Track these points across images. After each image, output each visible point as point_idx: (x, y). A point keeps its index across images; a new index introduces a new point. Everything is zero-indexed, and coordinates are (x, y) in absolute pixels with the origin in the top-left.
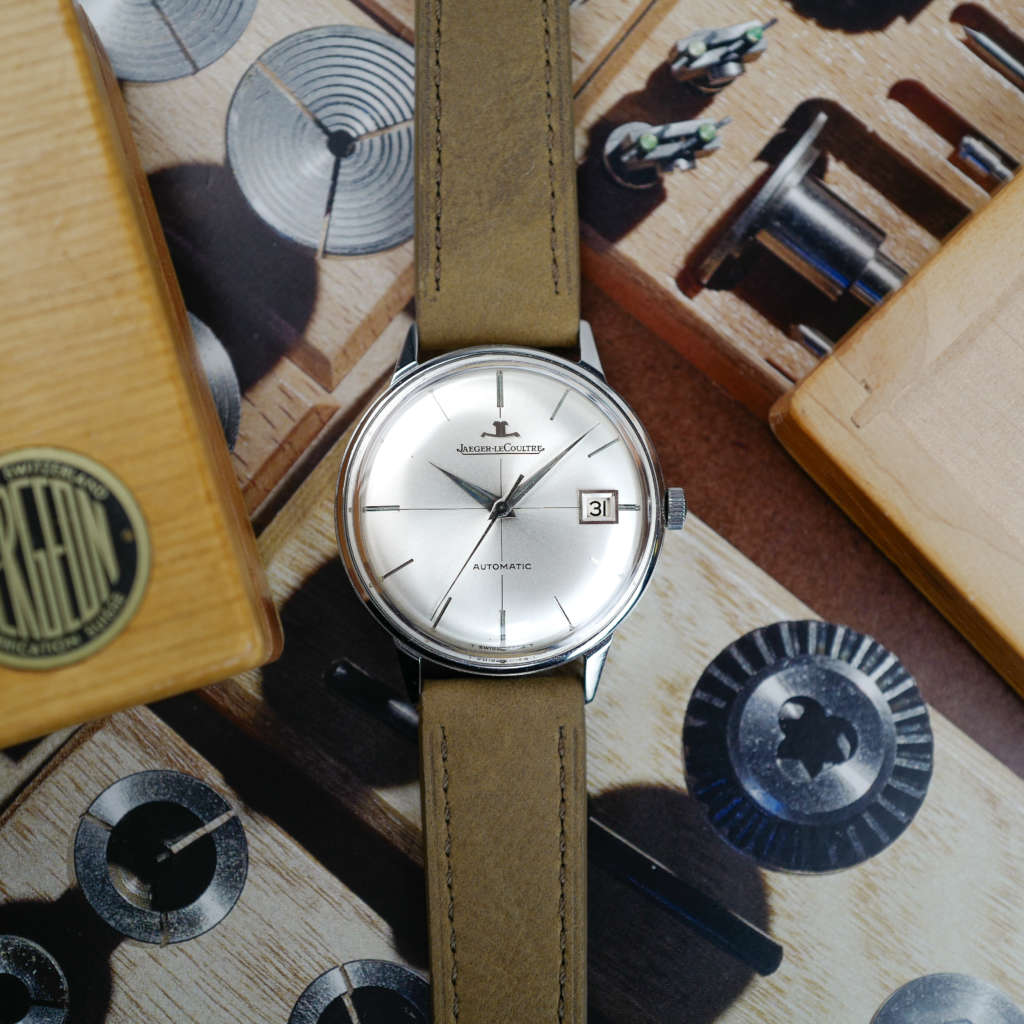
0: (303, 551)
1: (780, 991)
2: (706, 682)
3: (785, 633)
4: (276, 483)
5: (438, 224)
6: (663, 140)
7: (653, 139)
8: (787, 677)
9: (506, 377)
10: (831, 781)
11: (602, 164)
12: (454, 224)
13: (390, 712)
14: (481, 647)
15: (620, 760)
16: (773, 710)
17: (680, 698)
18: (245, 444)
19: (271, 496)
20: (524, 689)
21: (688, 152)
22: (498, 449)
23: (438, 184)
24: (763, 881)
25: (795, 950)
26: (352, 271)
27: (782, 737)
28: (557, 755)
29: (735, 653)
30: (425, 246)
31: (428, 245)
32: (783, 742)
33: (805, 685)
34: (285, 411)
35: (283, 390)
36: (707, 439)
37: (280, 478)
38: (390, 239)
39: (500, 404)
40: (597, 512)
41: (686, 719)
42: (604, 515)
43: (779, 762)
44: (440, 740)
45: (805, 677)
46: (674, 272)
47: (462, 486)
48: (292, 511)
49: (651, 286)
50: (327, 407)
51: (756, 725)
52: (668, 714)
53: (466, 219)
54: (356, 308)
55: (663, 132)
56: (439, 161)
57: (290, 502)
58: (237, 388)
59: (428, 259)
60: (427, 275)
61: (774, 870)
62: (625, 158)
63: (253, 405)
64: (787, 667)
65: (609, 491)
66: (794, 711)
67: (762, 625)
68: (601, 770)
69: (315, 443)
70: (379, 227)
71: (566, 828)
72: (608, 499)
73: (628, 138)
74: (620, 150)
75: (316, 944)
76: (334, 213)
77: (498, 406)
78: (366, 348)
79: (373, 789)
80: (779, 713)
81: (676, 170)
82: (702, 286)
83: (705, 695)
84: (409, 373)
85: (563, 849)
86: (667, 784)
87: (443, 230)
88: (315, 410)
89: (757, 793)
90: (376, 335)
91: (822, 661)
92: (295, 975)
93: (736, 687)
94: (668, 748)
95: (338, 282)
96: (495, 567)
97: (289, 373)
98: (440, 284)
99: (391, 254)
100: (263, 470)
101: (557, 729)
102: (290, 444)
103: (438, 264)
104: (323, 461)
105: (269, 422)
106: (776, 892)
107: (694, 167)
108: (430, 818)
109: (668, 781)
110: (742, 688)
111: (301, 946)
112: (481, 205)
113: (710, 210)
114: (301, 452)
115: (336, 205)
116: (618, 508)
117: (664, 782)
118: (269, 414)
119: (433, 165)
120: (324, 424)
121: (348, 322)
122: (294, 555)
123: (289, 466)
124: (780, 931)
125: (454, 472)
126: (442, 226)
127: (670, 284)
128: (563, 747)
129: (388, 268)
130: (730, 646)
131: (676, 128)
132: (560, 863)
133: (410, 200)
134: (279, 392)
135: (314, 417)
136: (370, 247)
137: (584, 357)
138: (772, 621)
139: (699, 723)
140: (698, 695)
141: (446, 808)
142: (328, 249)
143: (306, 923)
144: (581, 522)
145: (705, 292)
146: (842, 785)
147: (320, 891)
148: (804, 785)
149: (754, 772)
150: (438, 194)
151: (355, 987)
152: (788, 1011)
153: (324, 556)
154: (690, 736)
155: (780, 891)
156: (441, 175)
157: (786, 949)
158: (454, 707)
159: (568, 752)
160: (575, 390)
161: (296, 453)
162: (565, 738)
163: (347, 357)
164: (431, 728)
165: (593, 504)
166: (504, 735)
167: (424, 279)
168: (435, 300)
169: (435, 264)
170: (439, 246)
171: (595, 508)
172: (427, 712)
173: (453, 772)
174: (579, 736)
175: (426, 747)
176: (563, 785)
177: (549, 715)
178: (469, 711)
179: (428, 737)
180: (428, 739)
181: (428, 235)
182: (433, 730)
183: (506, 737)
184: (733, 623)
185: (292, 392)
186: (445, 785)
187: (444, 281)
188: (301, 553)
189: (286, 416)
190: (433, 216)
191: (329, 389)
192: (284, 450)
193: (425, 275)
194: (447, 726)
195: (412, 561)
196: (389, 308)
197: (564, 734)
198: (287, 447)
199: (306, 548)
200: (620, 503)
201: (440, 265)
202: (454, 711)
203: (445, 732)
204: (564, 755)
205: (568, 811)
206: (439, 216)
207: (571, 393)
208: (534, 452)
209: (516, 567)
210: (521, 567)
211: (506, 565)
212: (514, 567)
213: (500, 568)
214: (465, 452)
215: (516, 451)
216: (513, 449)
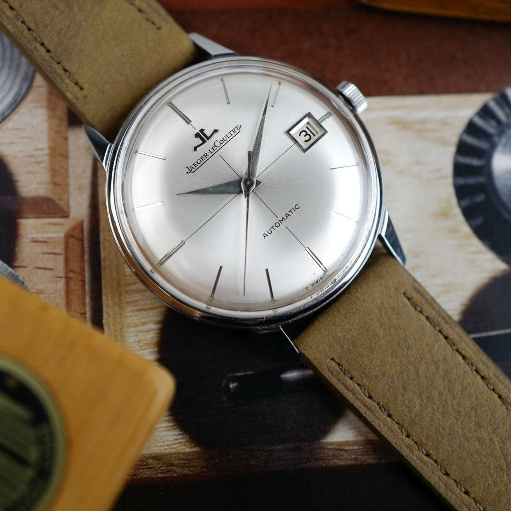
0: (141, 331)
2: (461, 192)
3: (479, 122)
4: (84, 304)
5: (45, 48)
9: (175, 103)
12: (56, 39)
13: (288, 383)
14: (312, 285)
17: (454, 216)
18: (42, 296)
19: (88, 315)
20: (360, 291)
22: (212, 150)
23: (23, 22)
26: (14, 129)
28: (417, 313)
30: (49, 69)
31: (51, 66)
34: (49, 254)
35: (35, 241)
37: (84, 298)
38: (20, 88)
39: (188, 121)
40: (308, 137)
41: (470, 225)
42: (314, 135)
44: (338, 368)
47: (211, 193)
48: (111, 312)
50: (74, 228)
52: (456, 231)
54: (37, 149)
56: (11, 8)
57: (105, 308)
58: (6, 266)
59: (59, 75)
60: (67, 85)
63: (25, 267)
65: (305, 117)
68: (449, 301)
69: (87, 257)
70: (7, 87)
71: (463, 352)
72: (308, 123)
77: (188, 123)
78: (67, 170)
79: (322, 441)
83: (467, 200)
84: (111, 154)
85: (474, 368)
86: (494, 275)
87: (52, 50)
88: (69, 236)
90: (65, 156)
93: (480, 180)
94: (475, 253)
95: (11, 143)
96: (277, 225)
97: (30, 228)
98: (81, 85)
99: (30, 97)
100: (68, 302)
101: (403, 297)
102: (71, 271)
103: (68, 74)
104: (103, 263)
105: (45, 269)
108: (376, 423)
109: (494, 272)
112: (62, 12)
114: (83, 269)
116: (318, 124)
117: (492, 275)
118: (41, 265)
119: (9, 13)
120: (82, 240)
121: (40, 162)
122: (137, 339)
123: (84, 285)
125: (198, 187)
126: (50, 46)
128: (416, 305)
129: (36, 107)
130: (455, 158)
132: (479, 378)
133: (12, 50)
134: (35, 244)
135: (72, 240)
136: (12, 104)
137: (213, 53)
140: (464, 203)
141: (380, 408)
144: (305, 151)
150: (29, 29)
153: (157, 323)
154: (481, 233)
156: (20, 15)
158: (327, 340)
159: (422, 305)
160: (225, 75)
161: (80, 273)
162: (412, 298)
163: (59, 185)
164: (326, 366)
165: (301, 134)
166: (374, 329)
167: (68, 90)
168: (85, 97)
169: (66, 75)
170: (58, 61)
171: (305, 136)
172: (314, 359)
173: (364, 381)
174: (419, 290)
175: (333, 381)
176: (438, 329)
177: (390, 292)
178: (339, 334)
179: (328, 373)
180: (330, 375)
181: (45, 60)
182: (327, 366)
183: (377, 329)
184: (443, 142)
185: (43, 238)
186: (367, 394)
187: (81, 80)
188: (141, 334)
189: (53, 256)
190: (38, 45)
191: (66, 215)
192: (71, 278)
193: (66, 87)
194: (334, 355)
195: (221, 267)
196: (58, 132)
197: (409, 296)
198: (71, 275)
199: (141, 328)
200: (318, 120)
201: (70, 73)
202: (330, 342)
203: (337, 361)
204: (421, 309)
205: (455, 342)
206: (41, 42)
207: (225, 78)
208: (236, 133)
209: (290, 213)
210: (293, 211)
211: (283, 218)
212: (289, 215)
213: (280, 224)
214: (193, 170)
215: (225, 142)
216: (221, 142)
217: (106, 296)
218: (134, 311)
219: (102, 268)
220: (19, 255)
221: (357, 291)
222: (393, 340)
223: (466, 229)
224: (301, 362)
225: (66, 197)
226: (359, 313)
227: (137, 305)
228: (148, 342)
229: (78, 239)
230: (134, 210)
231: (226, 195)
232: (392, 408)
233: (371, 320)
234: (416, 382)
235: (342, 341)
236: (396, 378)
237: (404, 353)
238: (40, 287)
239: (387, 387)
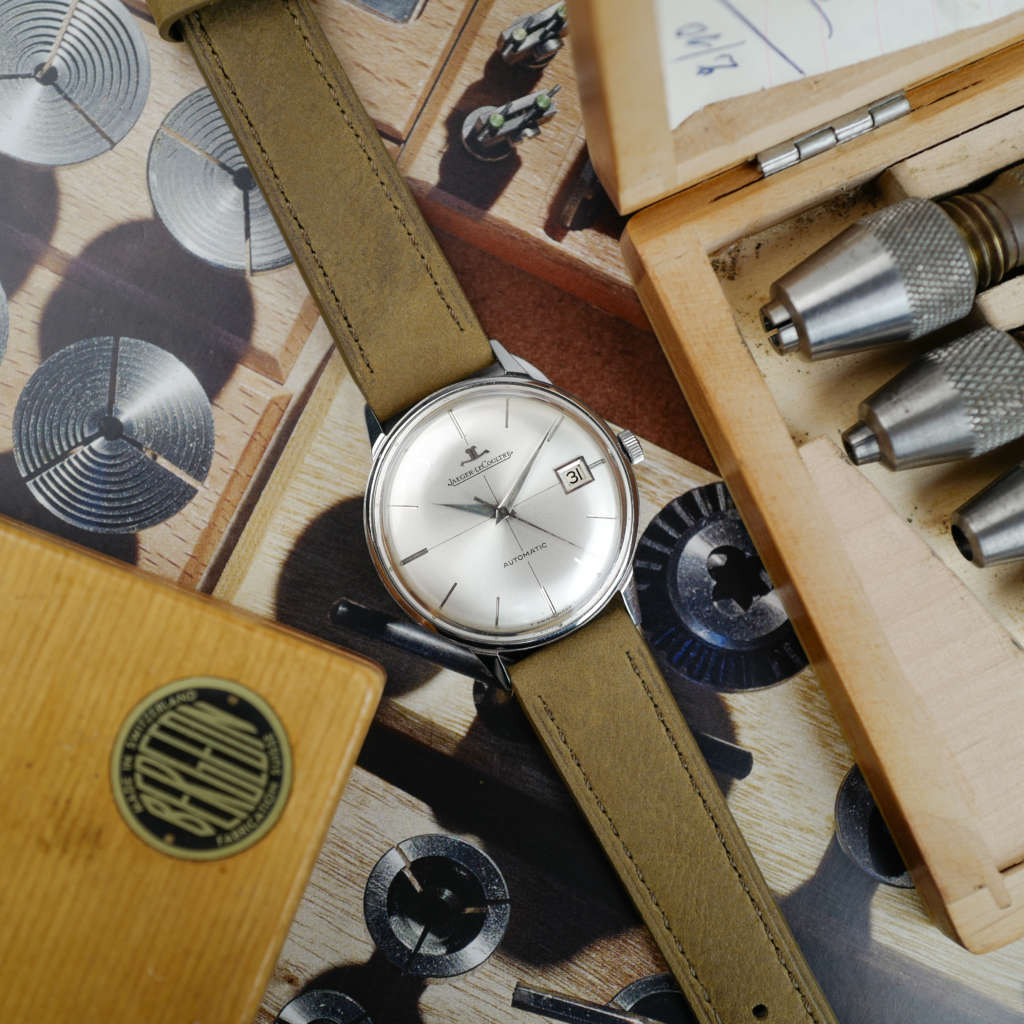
0: (290, 519)
1: (758, 789)
2: (642, 552)
3: (697, 497)
4: (255, 468)
6: (508, 117)
7: (500, 117)
8: (707, 533)
10: (762, 610)
11: (463, 148)
13: (390, 633)
16: (701, 563)
18: (222, 442)
19: (253, 479)
21: (531, 122)
24: (723, 702)
25: (762, 753)
26: (278, 281)
27: (714, 583)
29: (660, 523)
32: (715, 587)
33: (723, 537)
34: (249, 408)
35: (243, 391)
36: (599, 354)
37: (257, 463)
43: (715, 604)
45: (722, 530)
46: (542, 223)
48: (273, 488)
49: (525, 238)
50: (282, 397)
51: (690, 579)
54: (289, 311)
55: (507, 109)
57: (270, 481)
58: (206, 398)
61: (730, 692)
62: (480, 138)
63: (222, 408)
64: (705, 525)
66: (719, 560)
67: (678, 496)
69: (279, 428)
73: (479, 120)
74: (474, 133)
75: (372, 832)
76: (253, 237)
78: (304, 343)
80: (708, 564)
81: (525, 139)
82: (568, 229)
83: (643, 563)
88: (273, 402)
89: (703, 633)
91: (733, 514)
92: (361, 862)
93: (667, 551)
95: (267, 293)
97: (245, 377)
100: (242, 459)
102: (259, 433)
104: (290, 442)
105: (239, 420)
106: (737, 710)
107: (539, 133)
110: (672, 550)
111: (361, 837)
113: (560, 165)
114: (270, 438)
115: (252, 230)
118: (236, 414)
120: (283, 411)
121: (284, 323)
122: (283, 523)
123: (263, 452)
124: (746, 740)
127: (540, 234)
130: (655, 518)
131: (517, 104)
134: (241, 393)
135: (274, 407)
136: (288, 258)
138: (686, 490)
139: (644, 587)
140: (639, 565)
142: (254, 268)
143: (361, 818)
145: (571, 233)
146: (771, 611)
147: (366, 790)
148: (741, 617)
149: (698, 617)
151: (412, 860)
152: (766, 803)
153: (307, 519)
155: (739, 708)
157: (754, 754)
161: (266, 440)
163: (290, 352)
185: (252, 392)
188: (289, 521)
189: (251, 412)
191: (282, 382)
192: (255, 440)
198: (257, 437)
199: (292, 516)
200: (589, 465)
217: (277, 472)
218: (293, 497)
219: (287, 445)
220: (223, 395)
225: (290, 366)
227: (299, 494)
228: (291, 531)
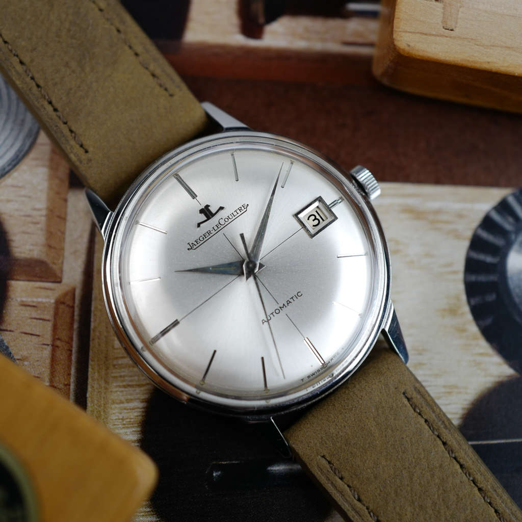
0: (126, 409)
2: (471, 289)
3: (496, 217)
4: (69, 374)
5: (53, 106)
9: (182, 175)
12: (64, 98)
14: (309, 377)
15: (456, 387)
17: (463, 314)
18: (26, 363)
19: (72, 387)
20: (358, 386)
23: (32, 78)
26: (13, 186)
28: (416, 414)
29: (475, 255)
30: (55, 128)
31: (57, 126)
34: (37, 319)
35: (24, 305)
37: (70, 369)
38: (23, 145)
39: (194, 196)
40: (316, 222)
41: (479, 325)
42: (323, 220)
44: (328, 466)
47: (211, 272)
48: (96, 386)
50: (66, 294)
52: (464, 330)
53: (71, 89)
54: (35, 209)
56: (22, 63)
57: (90, 381)
59: (64, 136)
60: (72, 147)
63: (11, 331)
65: (315, 201)
67: (478, 223)
68: (449, 404)
69: (76, 326)
70: (9, 142)
71: (461, 461)
72: (318, 207)
77: (194, 198)
78: (63, 233)
82: (262, 25)
83: (477, 299)
84: (111, 223)
85: (471, 479)
86: (500, 379)
87: (59, 109)
88: (59, 302)
90: (63, 219)
94: (481, 354)
95: (9, 201)
96: (277, 311)
97: (20, 290)
98: (86, 147)
99: (32, 155)
100: (53, 372)
101: (402, 396)
102: (58, 339)
103: (73, 135)
104: (92, 334)
105: (32, 334)
109: (499, 377)
110: (497, 276)
112: (73, 72)
114: (71, 339)
116: (329, 209)
117: (497, 379)
118: (28, 330)
119: (19, 67)
120: (73, 307)
121: (37, 223)
122: (121, 416)
123: (71, 355)
125: (198, 266)
126: (58, 106)
128: (416, 406)
129: (37, 166)
130: (468, 252)
132: (476, 489)
133: (18, 105)
134: (24, 308)
135: (62, 306)
136: (13, 161)
137: (225, 125)
138: (482, 216)
139: (488, 321)
140: (473, 302)
141: (369, 513)
144: (312, 236)
145: (267, 27)
150: (38, 86)
154: (491, 334)
156: (30, 71)
158: (319, 436)
159: (422, 407)
160: (236, 150)
161: (68, 343)
162: (412, 398)
163: (55, 248)
164: (315, 463)
165: (310, 218)
166: (369, 428)
167: (72, 152)
168: (90, 160)
169: (71, 136)
170: (65, 121)
171: (314, 220)
172: (304, 454)
173: (355, 483)
174: (420, 390)
175: (322, 479)
176: (436, 433)
177: (389, 391)
178: (332, 430)
179: (317, 471)
180: (319, 473)
181: (52, 119)
182: (317, 463)
183: (372, 429)
184: (457, 236)
185: (33, 302)
186: (356, 496)
187: (86, 143)
188: (126, 411)
189: (41, 321)
190: (46, 103)
191: (59, 280)
192: (57, 347)
193: (70, 149)
194: (325, 453)
195: (215, 352)
196: (58, 193)
197: (409, 397)
198: (58, 343)
199: (126, 405)
200: (328, 204)
201: (75, 134)
202: (322, 438)
203: (327, 459)
204: (421, 411)
205: (454, 449)
206: (49, 100)
207: (236, 154)
208: (242, 212)
209: (291, 300)
210: (295, 298)
211: (284, 305)
212: (290, 302)
213: (281, 310)
214: (195, 247)
215: (230, 220)
216: (226, 220)
217: (92, 369)
218: (120, 386)
219: (91, 339)
220: (6, 318)
221: (355, 387)
222: (388, 442)
223: (474, 329)
224: (289, 455)
225: (60, 261)
226: (355, 410)
227: (123, 381)
228: (132, 420)
229: (68, 306)
230: (129, 283)
231: (227, 276)
232: (382, 514)
233: (367, 418)
234: (409, 488)
235: (335, 439)
236: (388, 482)
237: (399, 457)
238: (25, 353)
239: (379, 491)
